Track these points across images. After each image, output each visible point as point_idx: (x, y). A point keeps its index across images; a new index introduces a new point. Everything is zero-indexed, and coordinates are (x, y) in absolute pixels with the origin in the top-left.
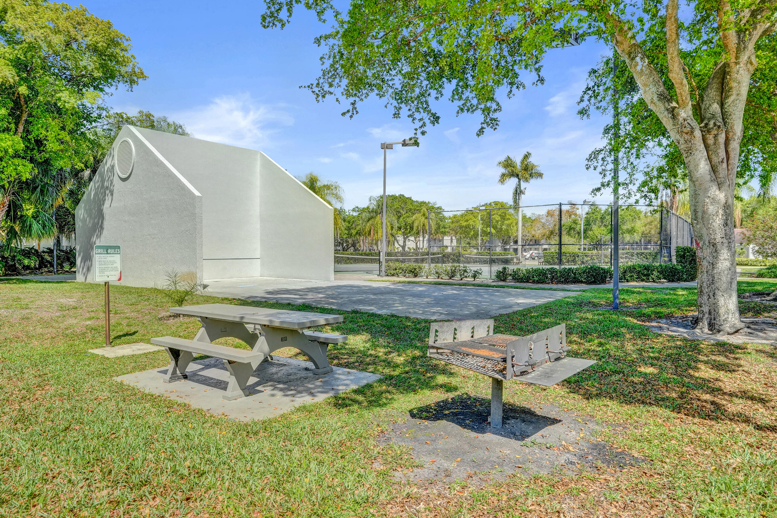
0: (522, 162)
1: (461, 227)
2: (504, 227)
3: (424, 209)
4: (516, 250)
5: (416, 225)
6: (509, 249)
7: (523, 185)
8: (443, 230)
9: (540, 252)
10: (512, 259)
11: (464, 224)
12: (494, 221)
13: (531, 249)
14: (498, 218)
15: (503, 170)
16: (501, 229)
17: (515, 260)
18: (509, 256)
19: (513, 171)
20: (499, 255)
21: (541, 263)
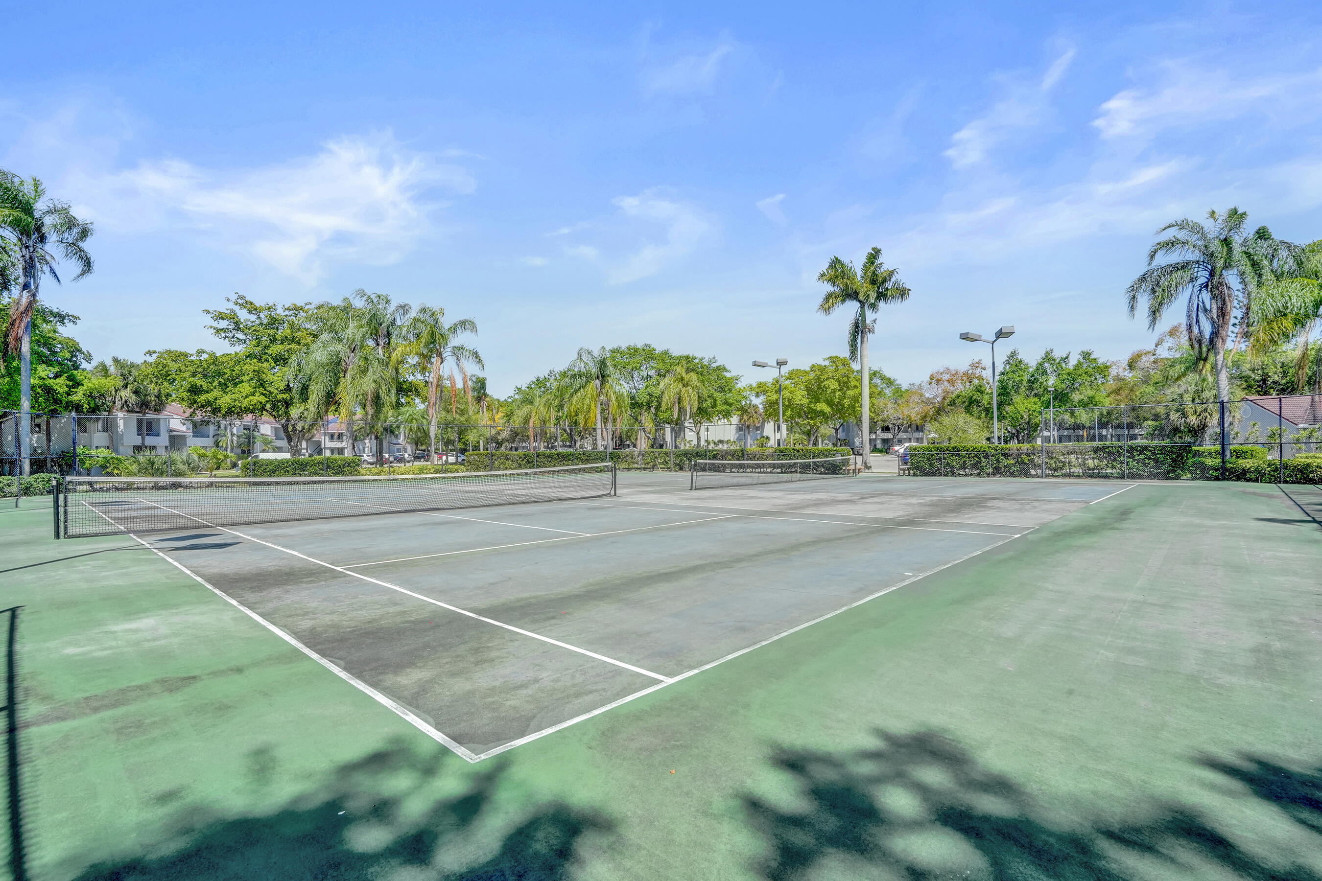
0: (866, 267)
3: (680, 368)
7: (869, 315)
10: (845, 463)
12: (829, 391)
15: (828, 288)
16: (842, 405)
17: (853, 465)
19: (848, 288)
20: (818, 456)
21: (904, 470)
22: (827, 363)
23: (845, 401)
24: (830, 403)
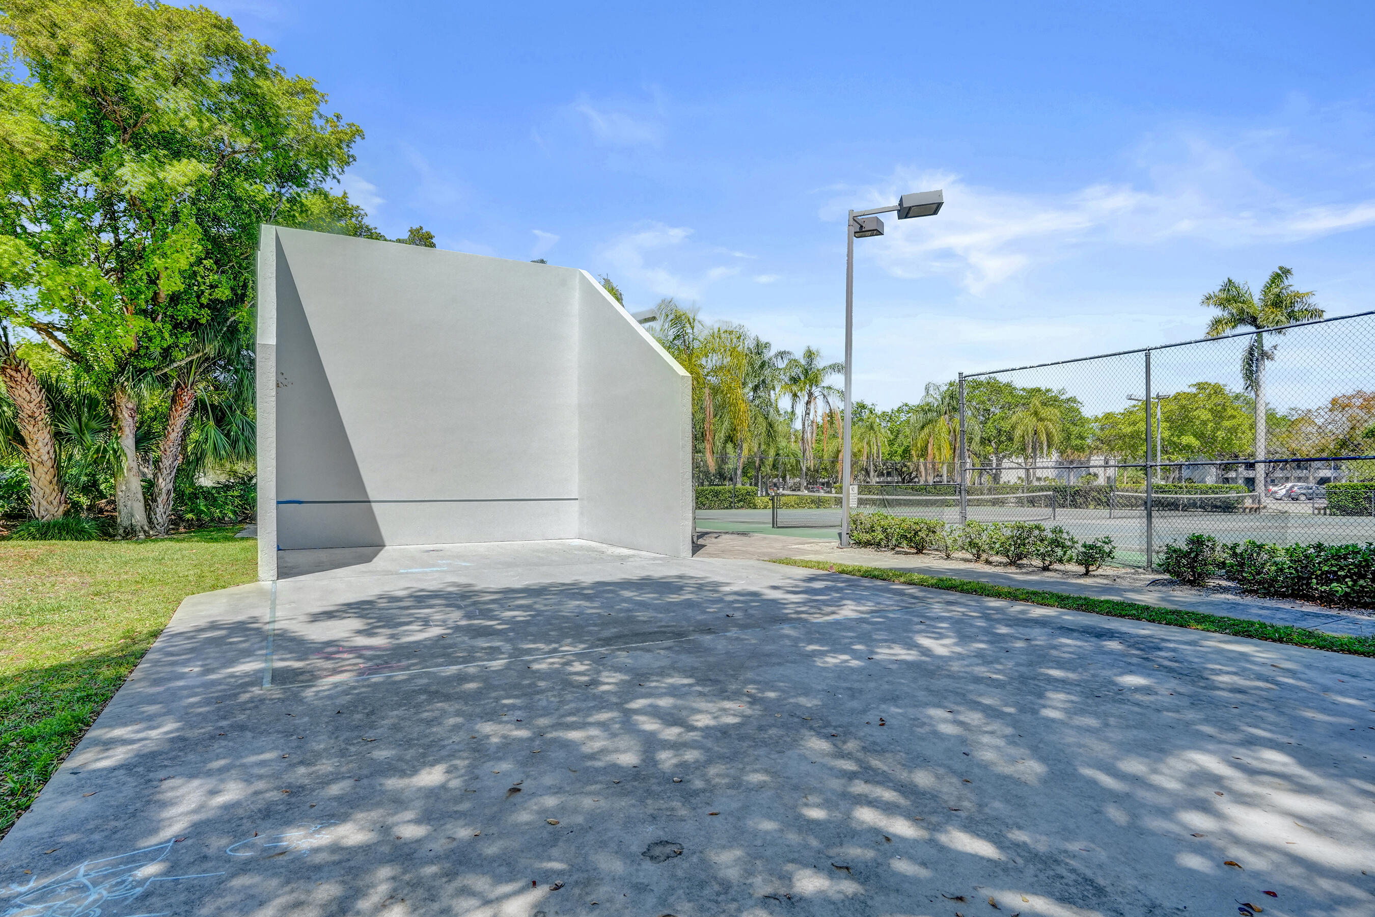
0: (1267, 289)
1: (1122, 437)
2: (1220, 434)
3: (1036, 401)
4: (1250, 482)
5: (1018, 433)
6: (1235, 480)
7: (1268, 340)
8: (1078, 442)
9: (1312, 484)
10: (1240, 500)
11: (1128, 430)
12: (1198, 422)
13: (1287, 479)
14: (1205, 415)
15: (1217, 312)
16: (1214, 438)
17: (1248, 503)
18: (1233, 495)
19: (1242, 311)
20: (1207, 493)
21: (1319, 509)
22: (1194, 390)
23: (1219, 433)
24: (1199, 436)
